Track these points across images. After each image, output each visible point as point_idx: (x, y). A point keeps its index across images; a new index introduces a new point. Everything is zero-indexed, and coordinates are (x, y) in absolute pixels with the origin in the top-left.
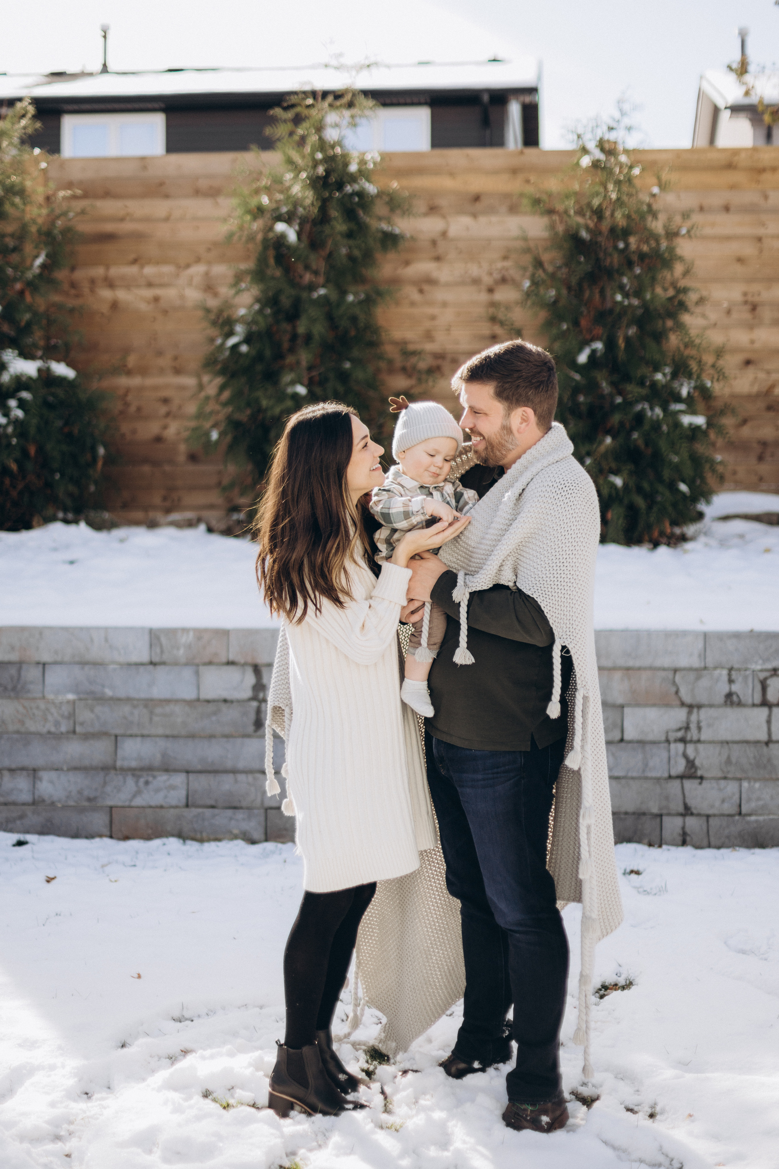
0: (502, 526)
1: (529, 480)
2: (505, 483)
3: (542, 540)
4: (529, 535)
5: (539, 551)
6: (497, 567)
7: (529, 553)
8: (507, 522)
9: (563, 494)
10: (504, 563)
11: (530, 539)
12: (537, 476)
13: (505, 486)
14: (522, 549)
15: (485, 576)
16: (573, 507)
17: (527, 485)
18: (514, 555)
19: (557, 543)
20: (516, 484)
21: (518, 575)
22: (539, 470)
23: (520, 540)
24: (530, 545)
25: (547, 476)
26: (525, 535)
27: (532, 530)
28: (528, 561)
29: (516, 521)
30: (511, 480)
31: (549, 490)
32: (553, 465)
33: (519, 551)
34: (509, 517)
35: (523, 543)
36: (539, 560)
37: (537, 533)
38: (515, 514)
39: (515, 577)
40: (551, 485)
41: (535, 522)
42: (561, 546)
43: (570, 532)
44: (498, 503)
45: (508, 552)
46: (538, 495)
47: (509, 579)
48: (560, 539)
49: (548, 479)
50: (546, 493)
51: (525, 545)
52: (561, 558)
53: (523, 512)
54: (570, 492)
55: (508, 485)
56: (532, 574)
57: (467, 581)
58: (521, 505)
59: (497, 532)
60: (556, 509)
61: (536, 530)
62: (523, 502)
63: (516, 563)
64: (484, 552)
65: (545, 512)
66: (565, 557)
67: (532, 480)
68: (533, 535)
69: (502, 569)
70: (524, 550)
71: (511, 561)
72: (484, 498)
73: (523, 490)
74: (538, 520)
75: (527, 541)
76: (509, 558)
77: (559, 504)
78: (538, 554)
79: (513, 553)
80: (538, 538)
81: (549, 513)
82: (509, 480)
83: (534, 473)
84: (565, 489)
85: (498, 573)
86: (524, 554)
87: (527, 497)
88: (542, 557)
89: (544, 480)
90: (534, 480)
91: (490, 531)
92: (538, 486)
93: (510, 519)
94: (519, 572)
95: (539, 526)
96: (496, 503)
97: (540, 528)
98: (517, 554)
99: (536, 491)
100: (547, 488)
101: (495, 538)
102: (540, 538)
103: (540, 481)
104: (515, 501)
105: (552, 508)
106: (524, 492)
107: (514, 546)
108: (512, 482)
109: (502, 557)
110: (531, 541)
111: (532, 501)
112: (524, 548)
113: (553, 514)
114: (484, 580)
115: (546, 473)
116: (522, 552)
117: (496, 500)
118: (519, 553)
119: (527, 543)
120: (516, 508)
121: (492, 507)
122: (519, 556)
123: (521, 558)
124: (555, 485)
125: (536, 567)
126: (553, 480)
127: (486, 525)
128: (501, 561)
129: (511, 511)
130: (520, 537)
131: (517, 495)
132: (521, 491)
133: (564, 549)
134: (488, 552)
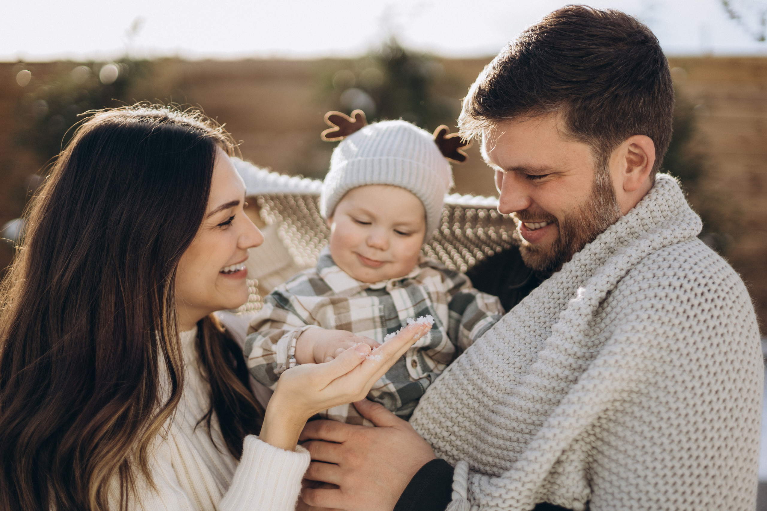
0: (558, 371)
1: (623, 273)
2: (564, 280)
3: (656, 410)
4: (625, 395)
5: (649, 435)
6: (547, 467)
7: (624, 439)
8: (571, 360)
9: (706, 306)
10: (564, 458)
11: (627, 405)
12: (640, 266)
13: (565, 284)
14: (605, 426)
15: (519, 485)
16: (728, 338)
17: (618, 282)
18: (588, 440)
19: (693, 420)
20: (593, 280)
21: (596, 488)
22: (644, 255)
23: (603, 407)
24: (627, 419)
25: (665, 265)
26: (617, 396)
27: (633, 385)
28: (621, 457)
29: (599, 361)
30: (579, 273)
31: (673, 296)
32: (675, 247)
33: (598, 430)
34: (576, 349)
35: (610, 413)
36: (649, 459)
37: (645, 391)
38: (590, 344)
39: (587, 491)
40: (677, 284)
41: (641, 366)
42: (701, 427)
43: (723, 395)
44: (547, 319)
45: (577, 432)
46: (647, 304)
47: (576, 496)
48: (700, 410)
49: (670, 273)
50: (666, 302)
51: (613, 418)
52: (702, 455)
53: (611, 341)
54: (719, 303)
55: (570, 285)
56: (633, 490)
57: (476, 489)
58: (603, 325)
59: (546, 382)
60: (691, 341)
61: (642, 386)
62: (607, 321)
63: (591, 459)
64: (514, 424)
65: (664, 345)
66: (710, 453)
67: (628, 272)
68: (634, 396)
69: (560, 470)
70: (613, 430)
71: (579, 453)
72: (518, 308)
73: (609, 293)
74: (648, 362)
75: (620, 408)
76: (576, 447)
77: (697, 329)
78: (648, 444)
79: (585, 435)
80: (646, 405)
81: (674, 348)
82: (574, 273)
83: (633, 260)
84: (709, 296)
85: (549, 478)
86: (612, 439)
87: (618, 309)
88: (658, 450)
89: (659, 273)
90: (633, 273)
91: (531, 378)
92: (645, 285)
93: (579, 354)
94: (598, 480)
95: (650, 375)
96: (542, 319)
97: (653, 381)
98: (593, 438)
99: (641, 296)
100: (669, 291)
101: (542, 394)
102: (653, 404)
103: (650, 275)
104: (590, 317)
105: (681, 337)
106: (611, 299)
107: (590, 420)
108: (579, 279)
109: (564, 445)
110: (629, 410)
111: (633, 317)
112: (611, 425)
113: (685, 352)
114: (515, 494)
115: (661, 259)
116: (605, 434)
117: (542, 314)
118: (599, 436)
119: (619, 415)
120: (592, 333)
121: (532, 328)
122: (599, 443)
123: (605, 448)
124: (687, 286)
125: (642, 474)
126: (681, 274)
127: (518, 365)
128: (558, 454)
129: (581, 337)
130: (605, 400)
131: (595, 302)
132: (604, 294)
133: (710, 435)
134: (523, 426)
